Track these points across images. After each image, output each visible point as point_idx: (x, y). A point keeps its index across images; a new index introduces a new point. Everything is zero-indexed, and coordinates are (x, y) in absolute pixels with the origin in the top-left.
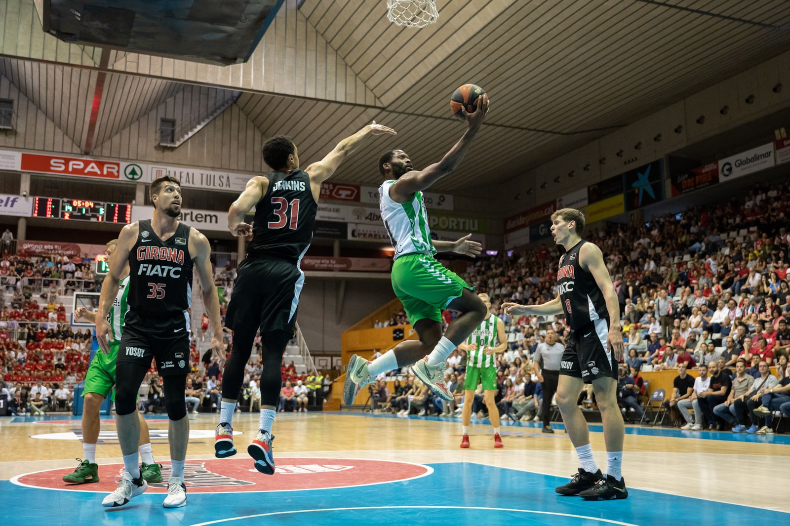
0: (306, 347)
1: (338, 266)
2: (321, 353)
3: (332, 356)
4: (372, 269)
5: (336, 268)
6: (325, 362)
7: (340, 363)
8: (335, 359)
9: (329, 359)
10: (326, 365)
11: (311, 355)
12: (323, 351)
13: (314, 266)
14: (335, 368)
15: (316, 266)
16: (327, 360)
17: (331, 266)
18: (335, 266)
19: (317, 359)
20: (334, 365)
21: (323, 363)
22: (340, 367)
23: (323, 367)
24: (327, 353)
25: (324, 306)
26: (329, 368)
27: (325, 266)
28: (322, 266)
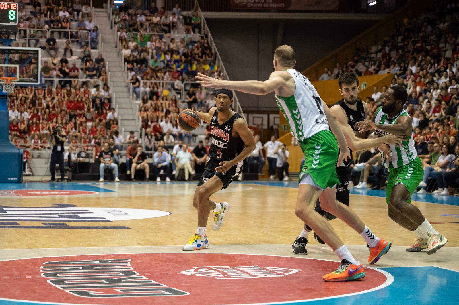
0: (238, 103)
1: (275, 5)
2: (256, 109)
3: (268, 113)
4: (316, 8)
5: (273, 8)
6: (261, 119)
7: (277, 121)
8: (272, 116)
9: (265, 116)
10: (262, 124)
11: (244, 112)
12: (258, 107)
13: (246, 5)
14: (272, 127)
15: (249, 5)
16: (262, 118)
17: (267, 5)
18: (271, 5)
19: (251, 116)
20: (271, 124)
21: (258, 121)
22: (278, 125)
23: (258, 125)
24: (262, 109)
25: (258, 54)
26: (265, 127)
27: (260, 5)
28: (256, 5)
